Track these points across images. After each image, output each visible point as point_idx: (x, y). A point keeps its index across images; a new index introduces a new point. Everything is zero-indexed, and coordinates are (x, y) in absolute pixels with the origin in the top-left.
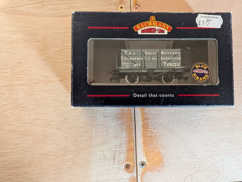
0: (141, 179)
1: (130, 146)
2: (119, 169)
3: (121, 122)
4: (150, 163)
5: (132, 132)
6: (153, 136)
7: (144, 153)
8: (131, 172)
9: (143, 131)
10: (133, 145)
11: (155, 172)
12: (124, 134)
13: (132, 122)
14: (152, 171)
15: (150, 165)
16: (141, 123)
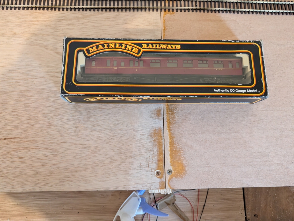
0: (168, 183)
1: (160, 157)
2: (152, 175)
3: (153, 139)
5: (162, 147)
6: (177, 151)
7: (171, 163)
8: (161, 178)
9: (170, 146)
10: (163, 157)
11: (178, 178)
12: (156, 148)
13: (162, 140)
14: (176, 178)
15: (175, 172)
16: (169, 141)
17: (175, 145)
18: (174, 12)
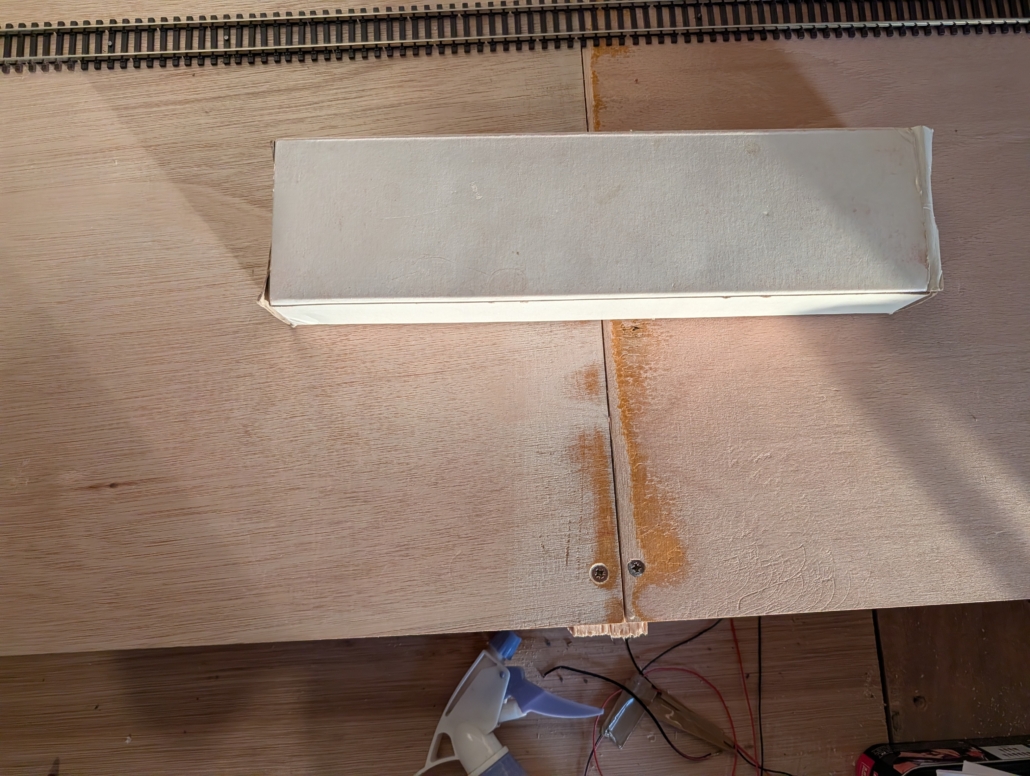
0: (634, 603)
1: (603, 523)
2: (579, 581)
3: (579, 466)
4: (654, 563)
5: (606, 491)
6: (657, 500)
7: (639, 541)
8: (608, 587)
9: (635, 487)
10: (612, 523)
11: (667, 587)
12: (590, 495)
13: (607, 467)
14: (658, 585)
15: (653, 569)
16: (629, 468)
17: (652, 481)
18: (627, 47)
